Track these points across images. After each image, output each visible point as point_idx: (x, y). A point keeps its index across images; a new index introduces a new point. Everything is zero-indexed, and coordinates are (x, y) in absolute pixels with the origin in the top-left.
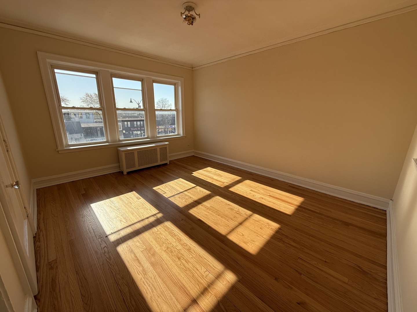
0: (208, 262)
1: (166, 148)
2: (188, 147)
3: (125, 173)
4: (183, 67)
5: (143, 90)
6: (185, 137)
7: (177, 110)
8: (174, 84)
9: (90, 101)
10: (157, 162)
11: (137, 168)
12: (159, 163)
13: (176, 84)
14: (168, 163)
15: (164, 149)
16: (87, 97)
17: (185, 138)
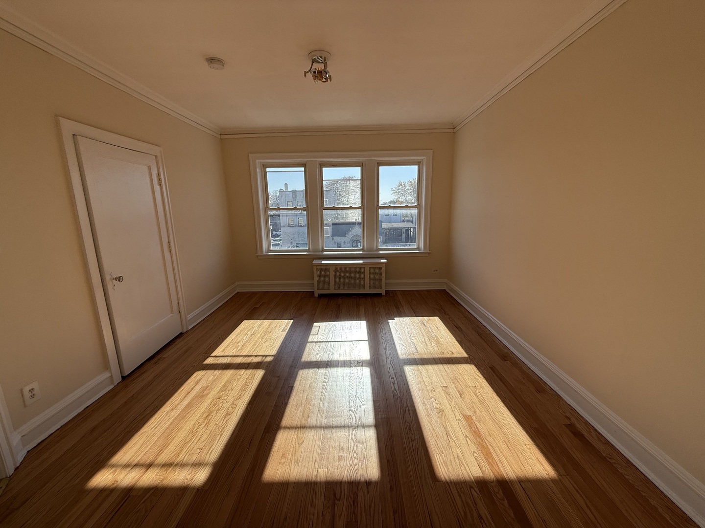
0: (217, 441)
1: (381, 268)
2: (435, 272)
3: (316, 295)
4: (433, 131)
5: (362, 180)
6: (429, 253)
7: (419, 207)
8: (418, 163)
9: (402, 192)
10: (364, 288)
11: (332, 291)
12: (367, 290)
13: (420, 162)
14: (383, 294)
15: (376, 270)
16: (399, 186)
17: (428, 255)
